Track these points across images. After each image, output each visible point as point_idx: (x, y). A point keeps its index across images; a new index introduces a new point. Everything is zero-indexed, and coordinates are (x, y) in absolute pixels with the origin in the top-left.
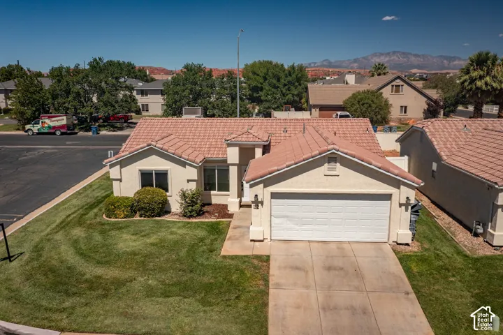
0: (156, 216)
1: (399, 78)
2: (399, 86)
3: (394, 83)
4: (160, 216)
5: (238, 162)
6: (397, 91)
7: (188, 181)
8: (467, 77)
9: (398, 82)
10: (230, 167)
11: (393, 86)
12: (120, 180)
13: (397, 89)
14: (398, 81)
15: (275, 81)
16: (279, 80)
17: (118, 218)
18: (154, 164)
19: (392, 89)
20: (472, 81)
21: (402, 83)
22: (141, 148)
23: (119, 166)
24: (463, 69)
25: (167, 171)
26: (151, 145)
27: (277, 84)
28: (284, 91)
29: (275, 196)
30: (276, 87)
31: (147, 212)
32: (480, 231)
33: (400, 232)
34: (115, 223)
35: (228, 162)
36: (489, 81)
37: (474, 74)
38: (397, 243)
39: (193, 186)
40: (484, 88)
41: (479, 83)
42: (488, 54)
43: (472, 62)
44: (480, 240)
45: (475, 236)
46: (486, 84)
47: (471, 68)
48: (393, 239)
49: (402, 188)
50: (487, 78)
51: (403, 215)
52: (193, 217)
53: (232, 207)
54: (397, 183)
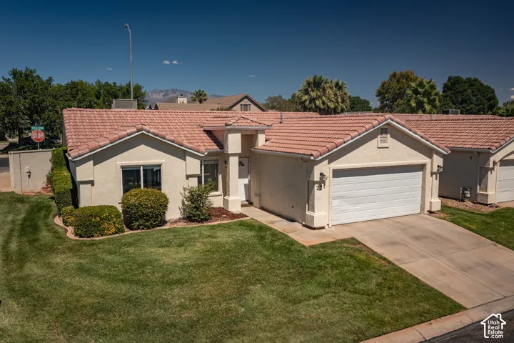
0: (158, 226)
1: (246, 97)
2: (247, 105)
3: (242, 103)
4: (161, 226)
5: (239, 151)
6: (246, 110)
7: (188, 177)
8: (307, 97)
9: (246, 102)
10: (231, 158)
11: (241, 105)
12: (92, 183)
13: (245, 108)
14: (246, 100)
17: (106, 235)
18: (142, 156)
19: (241, 108)
20: (312, 100)
21: (249, 102)
22: (128, 135)
23: (91, 162)
24: (301, 90)
25: (160, 166)
26: (142, 129)
29: (338, 173)
31: (147, 221)
32: (468, 195)
33: (433, 200)
34: (101, 242)
35: (229, 152)
36: (326, 101)
37: (313, 94)
38: (431, 212)
39: (194, 183)
40: (322, 106)
41: (317, 102)
42: (321, 78)
43: (309, 84)
44: (469, 204)
45: (463, 201)
46: (323, 103)
47: (310, 89)
48: (427, 208)
49: (435, 157)
50: (324, 98)
51: (433, 184)
52: (206, 220)
53: (235, 208)
54: (429, 152)
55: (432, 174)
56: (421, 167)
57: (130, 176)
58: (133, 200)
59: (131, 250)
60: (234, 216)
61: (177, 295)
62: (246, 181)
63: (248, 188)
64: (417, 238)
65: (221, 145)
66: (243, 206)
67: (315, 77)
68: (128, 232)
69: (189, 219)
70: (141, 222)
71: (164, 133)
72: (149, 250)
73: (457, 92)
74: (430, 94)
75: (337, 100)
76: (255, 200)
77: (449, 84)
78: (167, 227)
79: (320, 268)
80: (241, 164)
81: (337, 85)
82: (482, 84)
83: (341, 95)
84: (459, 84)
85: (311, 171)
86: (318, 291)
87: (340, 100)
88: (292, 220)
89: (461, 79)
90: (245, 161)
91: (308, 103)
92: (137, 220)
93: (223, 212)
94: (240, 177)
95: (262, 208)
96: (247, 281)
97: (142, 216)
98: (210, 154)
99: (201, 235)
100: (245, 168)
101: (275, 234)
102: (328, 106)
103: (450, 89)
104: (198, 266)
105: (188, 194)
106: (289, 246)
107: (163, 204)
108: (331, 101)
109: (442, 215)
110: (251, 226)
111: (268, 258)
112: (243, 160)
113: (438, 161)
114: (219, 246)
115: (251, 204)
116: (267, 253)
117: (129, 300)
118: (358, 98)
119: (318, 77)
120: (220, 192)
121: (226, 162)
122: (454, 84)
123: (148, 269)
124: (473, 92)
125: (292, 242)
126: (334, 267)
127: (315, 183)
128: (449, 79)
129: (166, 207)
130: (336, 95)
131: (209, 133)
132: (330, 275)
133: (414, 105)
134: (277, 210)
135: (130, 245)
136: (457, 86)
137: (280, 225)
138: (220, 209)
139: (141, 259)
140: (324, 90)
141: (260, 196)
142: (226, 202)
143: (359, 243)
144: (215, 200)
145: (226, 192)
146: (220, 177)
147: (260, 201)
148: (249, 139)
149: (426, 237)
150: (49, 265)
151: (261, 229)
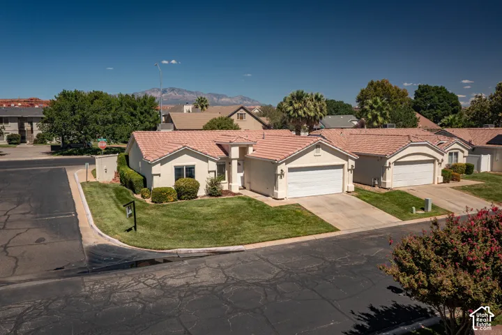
0: (194, 199)
1: (242, 108)
2: (243, 114)
3: (239, 112)
5: (238, 157)
6: (242, 118)
7: (209, 172)
8: (291, 108)
11: (238, 114)
12: (159, 175)
13: (241, 117)
14: (242, 110)
15: (132, 110)
16: (135, 109)
17: (169, 202)
19: (238, 117)
20: (295, 110)
21: (244, 112)
22: (179, 149)
23: (160, 164)
25: (194, 165)
26: (186, 146)
27: (135, 112)
28: (142, 119)
30: (132, 115)
31: (189, 195)
32: (377, 183)
33: (349, 185)
34: (168, 205)
35: (232, 157)
36: (306, 111)
37: (296, 106)
38: (348, 192)
39: (212, 175)
40: (303, 115)
41: (300, 112)
42: (303, 92)
43: (293, 97)
44: (377, 188)
45: (374, 186)
46: (305, 113)
47: (293, 102)
48: (346, 190)
49: (350, 160)
50: (305, 109)
51: (350, 176)
52: (220, 195)
53: (235, 189)
54: (346, 158)
55: (348, 170)
56: (342, 166)
57: (179, 171)
58: (182, 184)
59: (185, 208)
60: (234, 194)
61: (211, 224)
62: (242, 174)
63: (243, 178)
64: (332, 204)
65: (227, 153)
66: (240, 189)
67: (298, 92)
68: (179, 201)
69: (210, 195)
70: (186, 196)
71: (197, 148)
72: (194, 208)
73: (426, 99)
74: (382, 109)
75: (316, 109)
76: (247, 185)
77: (419, 92)
78: (199, 198)
79: (277, 215)
80: (239, 164)
81: (316, 97)
82: (447, 92)
83: (320, 106)
84: (427, 92)
85: (276, 169)
86: (275, 223)
87: (318, 110)
88: (267, 196)
89: (429, 87)
90: (241, 162)
91: (291, 112)
92: (184, 194)
93: (228, 192)
94: (238, 172)
95: (251, 190)
96: (242, 219)
97: (187, 193)
98: (222, 159)
99: (218, 202)
100: (241, 167)
101: (257, 202)
102: (308, 115)
103: (420, 96)
104: (219, 214)
105: (209, 182)
106: (263, 207)
107: (197, 186)
108: (311, 111)
109: (355, 194)
110: (244, 198)
111: (252, 211)
112: (240, 162)
113: (352, 163)
114: (229, 206)
115: (245, 188)
116: (252, 209)
117: (191, 225)
118: (342, 102)
119: (301, 91)
120: (226, 181)
121: (230, 163)
122: (422, 92)
123: (196, 215)
124: (439, 99)
125: (266, 205)
126: (284, 215)
127: (278, 175)
128: (420, 87)
129: (198, 188)
130: (315, 105)
131: (219, 146)
132: (282, 218)
133: (370, 117)
134: (259, 191)
135: (183, 206)
136: (425, 93)
137: (260, 198)
138: (226, 191)
139: (191, 212)
140: (305, 102)
141: (250, 183)
142: (230, 187)
143: (300, 206)
144: (224, 186)
145: (230, 181)
146: (226, 172)
147: (250, 186)
148: (243, 150)
149: (337, 204)
150: (147, 214)
151: (250, 200)
